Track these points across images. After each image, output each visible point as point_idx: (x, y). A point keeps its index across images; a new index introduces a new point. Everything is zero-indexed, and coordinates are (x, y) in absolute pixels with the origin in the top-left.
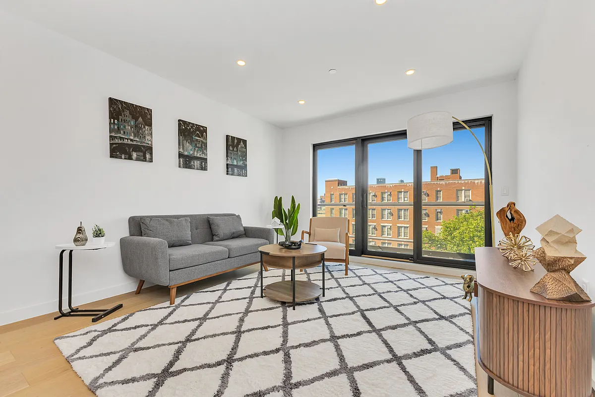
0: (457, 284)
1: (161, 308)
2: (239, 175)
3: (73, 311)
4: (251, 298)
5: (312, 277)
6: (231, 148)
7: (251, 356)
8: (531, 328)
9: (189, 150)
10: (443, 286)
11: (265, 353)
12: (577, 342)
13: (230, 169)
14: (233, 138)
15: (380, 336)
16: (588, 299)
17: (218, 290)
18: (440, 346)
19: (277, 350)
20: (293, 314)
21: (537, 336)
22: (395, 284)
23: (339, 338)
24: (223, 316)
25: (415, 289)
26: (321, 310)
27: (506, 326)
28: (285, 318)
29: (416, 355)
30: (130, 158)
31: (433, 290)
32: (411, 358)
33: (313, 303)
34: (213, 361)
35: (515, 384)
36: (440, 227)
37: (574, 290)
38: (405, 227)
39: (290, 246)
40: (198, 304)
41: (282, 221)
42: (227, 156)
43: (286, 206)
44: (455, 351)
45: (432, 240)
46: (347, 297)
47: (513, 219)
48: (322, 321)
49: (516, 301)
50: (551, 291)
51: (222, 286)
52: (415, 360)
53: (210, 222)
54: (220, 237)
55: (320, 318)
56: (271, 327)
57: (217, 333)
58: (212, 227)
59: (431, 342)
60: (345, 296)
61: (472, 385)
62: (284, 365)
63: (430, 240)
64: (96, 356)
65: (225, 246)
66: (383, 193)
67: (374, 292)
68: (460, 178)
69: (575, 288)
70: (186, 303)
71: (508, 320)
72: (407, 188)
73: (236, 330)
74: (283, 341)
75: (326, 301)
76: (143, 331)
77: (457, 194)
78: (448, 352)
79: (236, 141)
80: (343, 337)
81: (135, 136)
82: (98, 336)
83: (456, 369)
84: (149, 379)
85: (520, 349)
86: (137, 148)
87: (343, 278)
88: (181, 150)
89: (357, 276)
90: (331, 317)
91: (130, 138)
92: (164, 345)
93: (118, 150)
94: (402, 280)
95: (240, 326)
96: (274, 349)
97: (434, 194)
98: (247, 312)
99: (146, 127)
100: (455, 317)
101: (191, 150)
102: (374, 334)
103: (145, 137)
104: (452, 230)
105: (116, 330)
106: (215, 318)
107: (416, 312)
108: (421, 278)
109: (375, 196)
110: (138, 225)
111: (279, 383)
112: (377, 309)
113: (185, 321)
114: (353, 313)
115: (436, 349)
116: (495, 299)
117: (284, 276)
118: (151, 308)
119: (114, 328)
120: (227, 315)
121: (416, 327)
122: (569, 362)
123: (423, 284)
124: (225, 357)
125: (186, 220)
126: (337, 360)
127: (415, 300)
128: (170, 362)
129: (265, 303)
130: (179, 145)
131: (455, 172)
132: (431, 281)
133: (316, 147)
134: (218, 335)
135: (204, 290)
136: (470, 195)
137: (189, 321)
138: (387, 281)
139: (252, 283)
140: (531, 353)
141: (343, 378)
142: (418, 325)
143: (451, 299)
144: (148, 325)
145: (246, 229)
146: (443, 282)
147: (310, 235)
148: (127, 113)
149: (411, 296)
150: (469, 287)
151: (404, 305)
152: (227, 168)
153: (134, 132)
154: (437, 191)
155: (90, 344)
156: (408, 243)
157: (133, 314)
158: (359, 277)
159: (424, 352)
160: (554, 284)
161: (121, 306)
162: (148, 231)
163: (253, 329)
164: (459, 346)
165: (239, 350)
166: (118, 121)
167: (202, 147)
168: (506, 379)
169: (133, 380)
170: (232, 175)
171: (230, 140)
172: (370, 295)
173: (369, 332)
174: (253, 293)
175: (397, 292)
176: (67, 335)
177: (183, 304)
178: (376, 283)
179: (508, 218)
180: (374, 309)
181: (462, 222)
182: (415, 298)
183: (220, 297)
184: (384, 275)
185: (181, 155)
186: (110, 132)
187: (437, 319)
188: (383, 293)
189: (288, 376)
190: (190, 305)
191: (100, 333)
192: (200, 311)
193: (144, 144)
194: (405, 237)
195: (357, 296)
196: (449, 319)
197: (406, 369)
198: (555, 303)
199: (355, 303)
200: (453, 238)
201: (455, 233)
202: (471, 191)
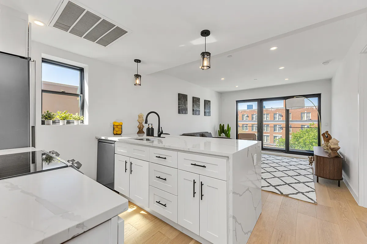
0: (306, 161)
2: (209, 116)
6: (206, 105)
9: (195, 108)
10: (300, 161)
14: (206, 101)
16: (340, 157)
30: (183, 113)
31: (296, 162)
37: (337, 155)
38: (267, 136)
42: (205, 108)
43: (226, 128)
47: (327, 137)
66: (252, 115)
77: (301, 115)
81: (184, 105)
86: (184, 110)
88: (193, 108)
93: (181, 111)
94: (283, 159)
99: (186, 101)
103: (186, 105)
104: (298, 138)
123: (292, 161)
130: (193, 106)
133: (237, 102)
136: (310, 116)
143: (304, 165)
148: (182, 98)
150: (311, 160)
152: (205, 113)
160: (333, 154)
166: (181, 101)
167: (199, 106)
170: (206, 116)
181: (305, 133)
182: (290, 164)
185: (193, 111)
186: (179, 105)
193: (186, 108)
198: (333, 158)
200: (299, 143)
201: (300, 140)
202: (310, 114)
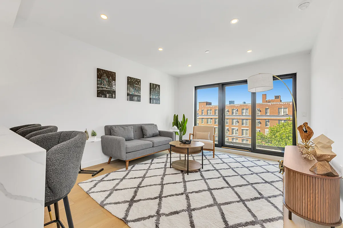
0: (276, 165)
1: (122, 171)
2: (156, 103)
3: (81, 171)
4: (165, 168)
5: (195, 158)
6: (152, 90)
7: (170, 196)
8: (309, 188)
9: (132, 92)
10: (268, 166)
11: (177, 195)
12: (331, 195)
13: (151, 101)
14: (153, 84)
15: (233, 190)
16: (337, 175)
17: (148, 163)
18: (265, 196)
19: (182, 194)
20: (187, 177)
21: (311, 191)
22: (241, 164)
23: (212, 189)
24: (153, 176)
25: (252, 167)
26: (202, 176)
27: (297, 186)
28: (184, 178)
29: (252, 200)
30: (106, 97)
31: (262, 168)
32: (249, 201)
33: (197, 172)
34: (153, 197)
35: (301, 214)
36: (268, 130)
37: (330, 170)
38: (246, 130)
39: (185, 142)
40: (140, 170)
41: (178, 128)
42: (150, 94)
43: (180, 120)
44: (273, 199)
45: (263, 138)
46: (215, 169)
48: (203, 181)
49: (302, 174)
50: (319, 170)
51: (150, 161)
52: (251, 202)
53: (142, 128)
54: (147, 136)
55: (201, 179)
56: (178, 183)
57: (152, 184)
58: (143, 131)
59: (260, 194)
60: (214, 169)
61: (281, 215)
62: (186, 201)
63: (261, 138)
64: (99, 192)
65: (151, 141)
66: (233, 110)
67: (229, 167)
68: (281, 101)
69: (330, 169)
70: (133, 169)
71: (298, 183)
72: (247, 107)
73: (160, 183)
74: (185, 190)
75: (204, 171)
76: (117, 181)
77: (279, 110)
78: (269, 199)
79: (155, 86)
80: (214, 189)
81: (108, 86)
82: (97, 183)
83: (273, 207)
84: (126, 203)
85: (304, 197)
86: (109, 92)
87: (212, 159)
88: (129, 92)
89: (219, 158)
90: (208, 179)
91: (106, 87)
92: (128, 188)
93: (101, 93)
94: (245, 161)
95: (162, 182)
96: (181, 193)
97: (264, 110)
98: (164, 175)
99: (113, 81)
100: (274, 182)
101: (133, 91)
102: (230, 188)
103: (112, 86)
104: (275, 132)
105: (104, 181)
106: (149, 177)
107: (252, 179)
108: (255, 161)
109: (228, 111)
110: (109, 130)
111: (185, 208)
112: (231, 176)
113: (135, 178)
114: (219, 178)
115: (263, 198)
116: (291, 173)
117: (180, 157)
118: (118, 171)
119: (103, 180)
120: (154, 176)
121: (252, 186)
122: (327, 204)
123: (256, 164)
124: (158, 196)
125: (131, 127)
126: (212, 200)
127: (252, 173)
128: (133, 196)
129: (172, 171)
130: (128, 89)
131: (277, 97)
132: (261, 163)
133: (196, 88)
134: (153, 185)
135: (141, 163)
136: (287, 111)
137: (137, 178)
138: (236, 161)
139: (164, 160)
140: (309, 199)
141: (216, 208)
142: (253, 185)
143: (272, 173)
144: (118, 179)
145: (159, 132)
146: (268, 163)
147: (193, 135)
148: (105, 75)
149: (250, 170)
150: (282, 167)
151: (246, 175)
152: (150, 100)
153: (107, 84)
154: (266, 109)
155: (95, 186)
156: (248, 139)
157: (110, 173)
158: (221, 159)
159: (256, 198)
160: (321, 167)
161: (103, 169)
162: (114, 133)
163: (169, 183)
164: (275, 196)
165: (164, 192)
166: (101, 79)
167: (138, 90)
168: (297, 212)
169: (119, 203)
170: (153, 103)
171: (152, 85)
172: (227, 169)
173: (227, 187)
174: (166, 165)
175: (242, 168)
176: (83, 182)
177: (132, 170)
178: (230, 163)
179: (304, 131)
180: (230, 176)
181: (281, 128)
182: (252, 171)
183: (150, 167)
184: (234, 158)
185: (128, 95)
186: (97, 85)
187: (264, 183)
188: (234, 168)
189: (189, 205)
190: (136, 170)
191: (98, 181)
192: (141, 174)
193: (112, 90)
194: (246, 136)
195: (220, 169)
196: (271, 183)
197: (247, 206)
198: (320, 176)
199: (219, 173)
200: (276, 137)
201: (277, 134)
202: (287, 109)
